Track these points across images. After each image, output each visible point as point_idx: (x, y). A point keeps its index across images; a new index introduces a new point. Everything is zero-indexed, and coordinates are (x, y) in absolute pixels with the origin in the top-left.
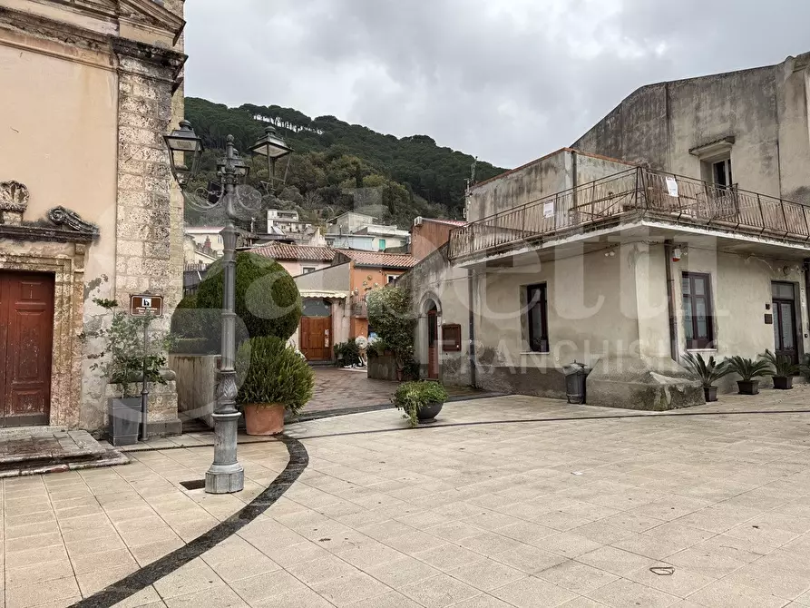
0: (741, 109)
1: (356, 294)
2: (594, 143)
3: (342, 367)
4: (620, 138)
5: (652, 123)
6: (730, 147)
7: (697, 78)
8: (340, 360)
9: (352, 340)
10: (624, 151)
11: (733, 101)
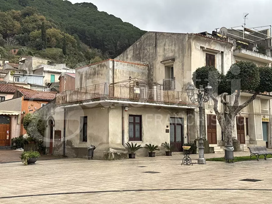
0: (177, 48)
1: (24, 113)
2: (132, 52)
3: (15, 149)
4: (140, 51)
5: (151, 47)
6: (173, 62)
7: (165, 33)
8: (14, 146)
9: (21, 136)
10: (142, 57)
11: (175, 44)
